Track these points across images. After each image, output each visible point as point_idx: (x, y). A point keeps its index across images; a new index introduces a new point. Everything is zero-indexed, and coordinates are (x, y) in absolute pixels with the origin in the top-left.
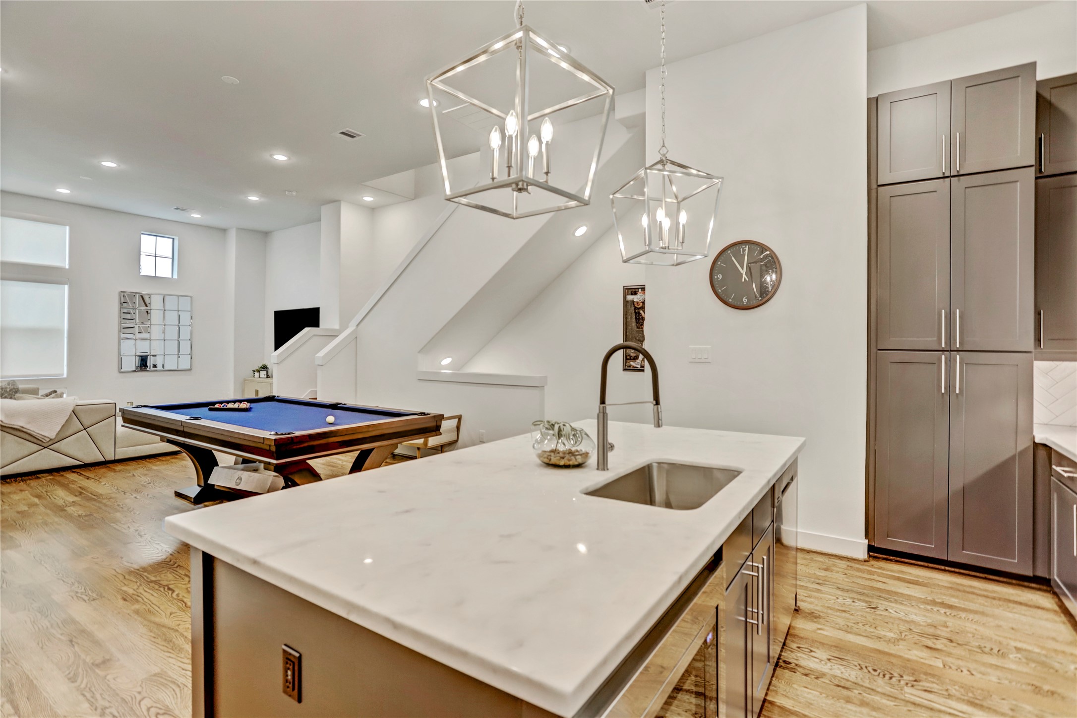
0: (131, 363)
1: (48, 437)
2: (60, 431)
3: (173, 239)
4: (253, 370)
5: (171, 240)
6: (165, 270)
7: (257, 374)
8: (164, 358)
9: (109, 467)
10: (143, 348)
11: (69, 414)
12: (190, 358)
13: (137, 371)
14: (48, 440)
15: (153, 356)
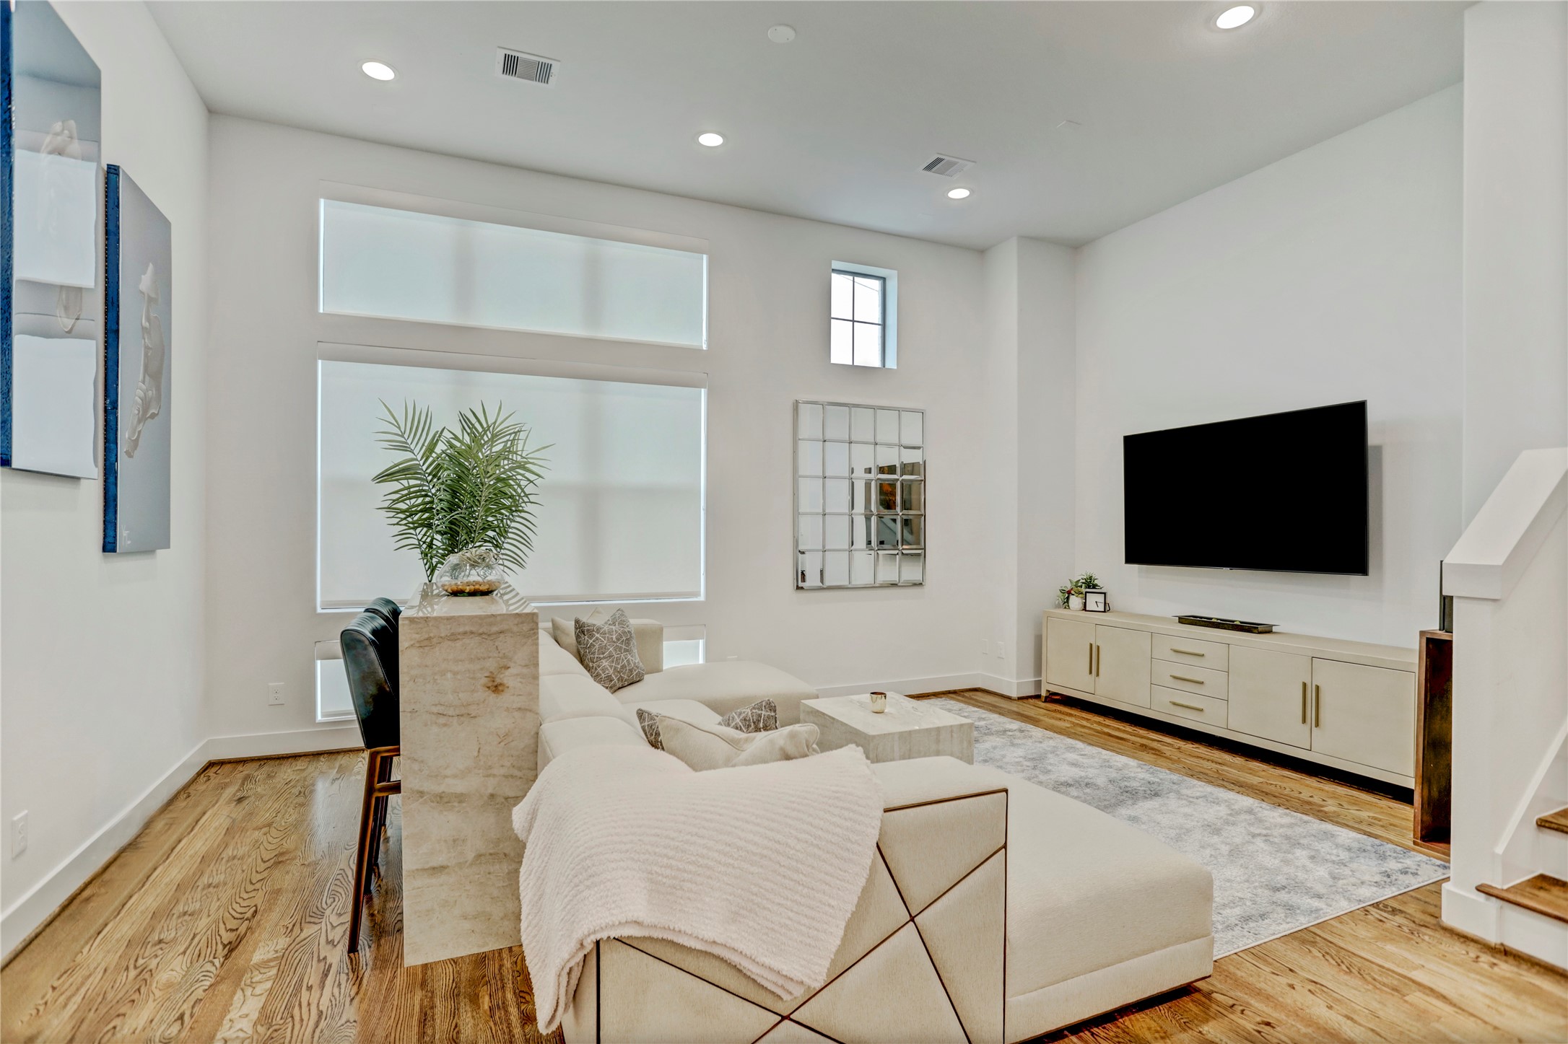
1: (801, 984)
2: (840, 945)
3: (884, 279)
4: (1061, 589)
5: (876, 284)
6: (869, 350)
7: (1075, 601)
13: (828, 588)
14: (800, 991)
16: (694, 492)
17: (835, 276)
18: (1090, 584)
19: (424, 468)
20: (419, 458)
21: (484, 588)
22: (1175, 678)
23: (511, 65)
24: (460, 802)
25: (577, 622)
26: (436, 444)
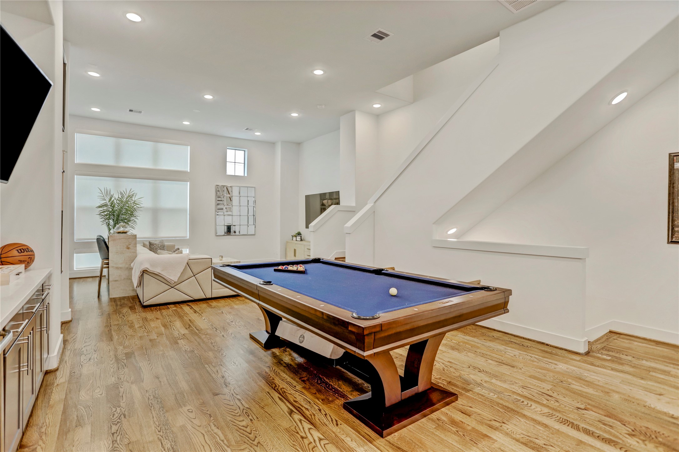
0: (222, 230)
1: (173, 281)
2: (180, 276)
3: (245, 151)
4: (292, 236)
5: (243, 152)
6: (240, 171)
7: (294, 238)
8: (240, 227)
9: (208, 303)
10: (229, 221)
11: (185, 265)
12: (254, 227)
13: (225, 235)
14: (173, 282)
15: (234, 226)
16: (186, 210)
17: (228, 150)
18: (299, 234)
19: (108, 204)
20: (107, 202)
21: (125, 232)
22: (308, 255)
23: (131, 111)
24: (121, 269)
25: (149, 242)
26: (112, 198)
